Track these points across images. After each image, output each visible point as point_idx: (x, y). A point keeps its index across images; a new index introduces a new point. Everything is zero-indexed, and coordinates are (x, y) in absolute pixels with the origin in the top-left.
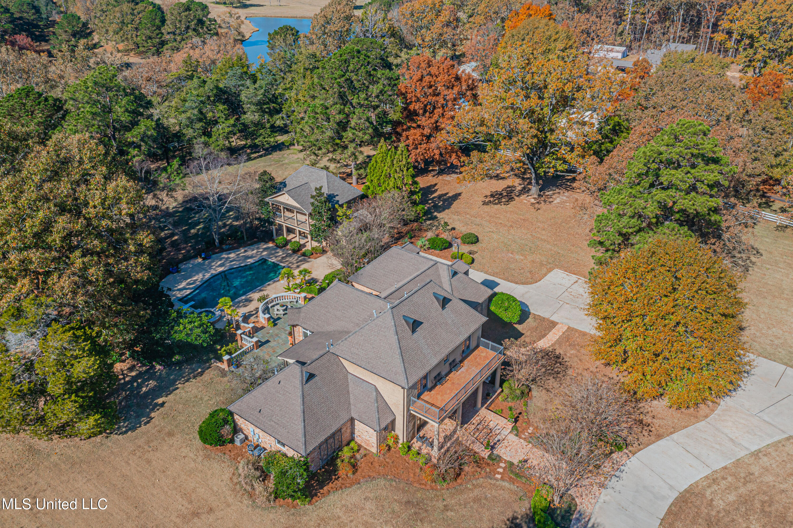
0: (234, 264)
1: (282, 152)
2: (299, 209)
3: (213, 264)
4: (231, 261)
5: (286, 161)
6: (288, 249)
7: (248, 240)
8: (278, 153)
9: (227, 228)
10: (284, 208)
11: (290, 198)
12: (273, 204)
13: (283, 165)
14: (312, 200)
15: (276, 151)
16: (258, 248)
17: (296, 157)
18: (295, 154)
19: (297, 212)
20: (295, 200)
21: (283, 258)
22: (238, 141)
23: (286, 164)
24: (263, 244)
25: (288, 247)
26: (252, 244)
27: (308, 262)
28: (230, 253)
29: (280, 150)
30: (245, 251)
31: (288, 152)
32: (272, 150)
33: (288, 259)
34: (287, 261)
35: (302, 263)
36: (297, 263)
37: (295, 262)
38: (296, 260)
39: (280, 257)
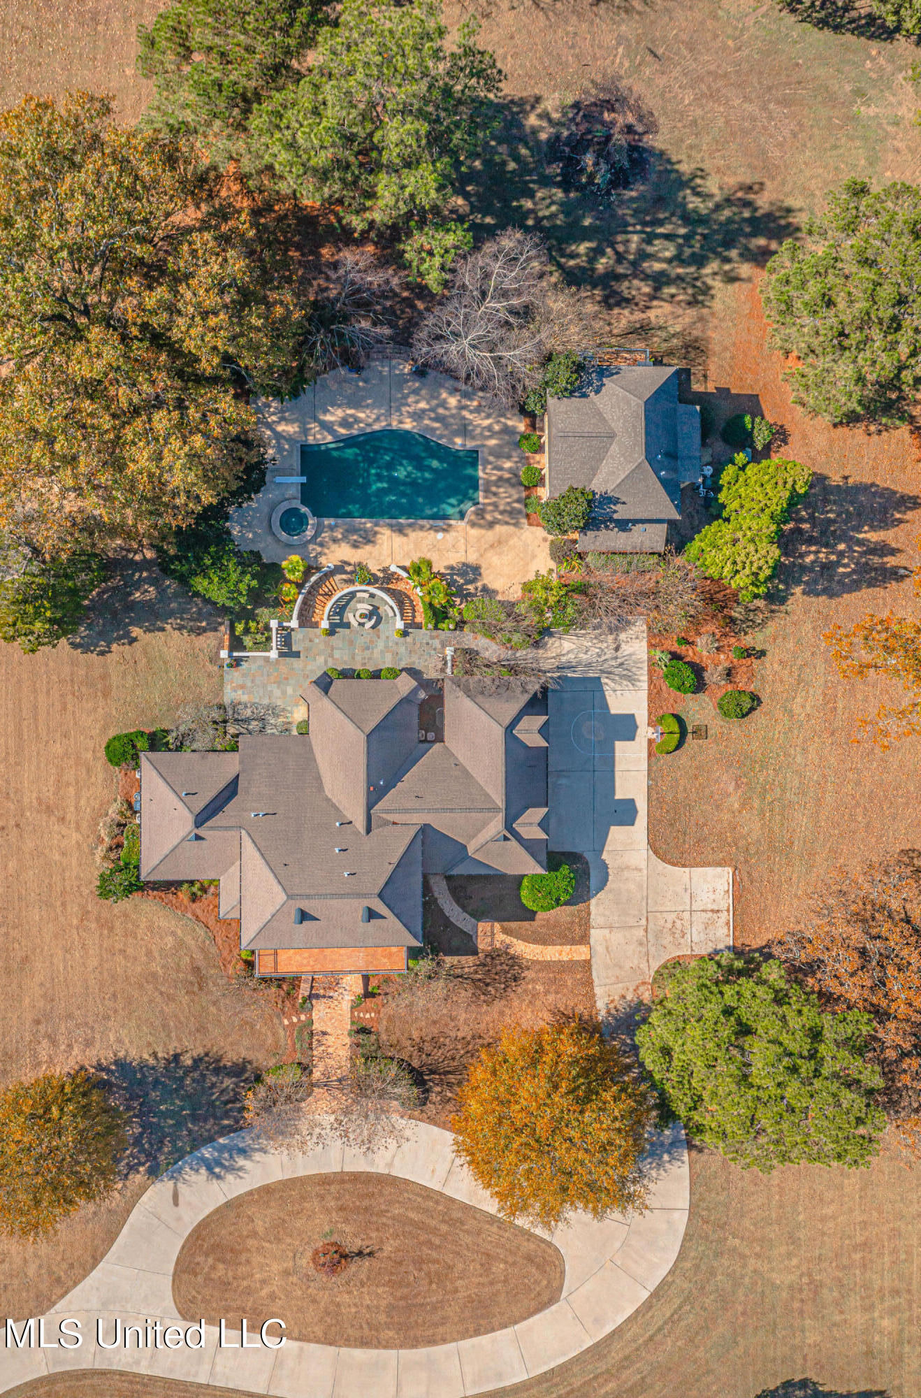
3: (412, 400)
4: (437, 418)
16: (499, 418)
21: (501, 478)
27: (515, 524)
33: (502, 490)
34: (495, 494)
35: (507, 519)
36: (502, 513)
37: (502, 508)
38: (509, 503)
39: (499, 473)
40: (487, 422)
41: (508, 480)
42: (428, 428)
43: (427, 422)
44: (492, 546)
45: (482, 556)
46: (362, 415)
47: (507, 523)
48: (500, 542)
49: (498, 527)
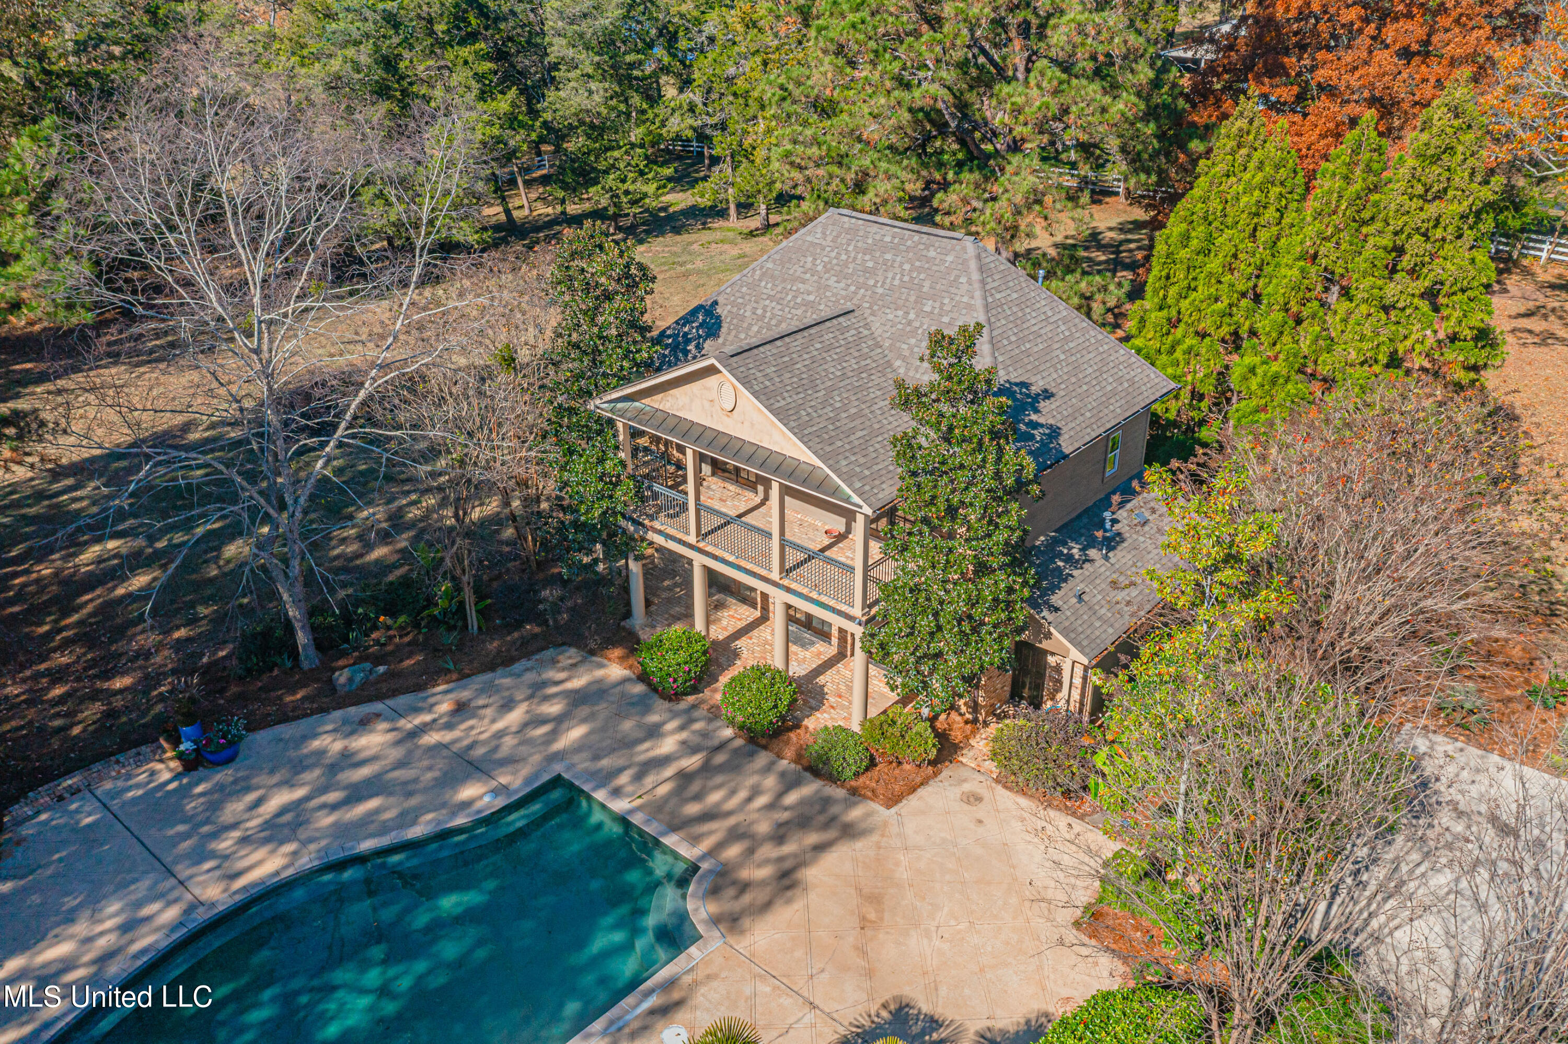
0: (363, 825)
1: (685, 237)
2: (808, 476)
3: (234, 808)
4: (356, 794)
5: (699, 264)
6: (715, 713)
7: (487, 631)
8: (669, 238)
9: (403, 541)
10: (701, 458)
11: (748, 401)
12: (635, 434)
13: (686, 275)
14: (904, 422)
15: (662, 234)
16: (537, 691)
17: (735, 252)
18: (732, 242)
19: (786, 491)
20: (781, 415)
21: (684, 777)
22: (539, 204)
23: (699, 272)
24: (571, 655)
25: (716, 694)
26: (503, 661)
27: (849, 832)
28: (364, 724)
29: (677, 231)
30: (461, 709)
31: (706, 236)
32: (648, 232)
33: (715, 797)
34: (708, 816)
35: (813, 838)
36: (779, 836)
37: (763, 827)
38: (771, 806)
39: (669, 772)
40: (515, 717)
41: (706, 769)
42: (343, 831)
43: (326, 820)
44: (864, 924)
45: (870, 973)
46: (62, 949)
47: (820, 848)
48: (875, 899)
49: (811, 874)
